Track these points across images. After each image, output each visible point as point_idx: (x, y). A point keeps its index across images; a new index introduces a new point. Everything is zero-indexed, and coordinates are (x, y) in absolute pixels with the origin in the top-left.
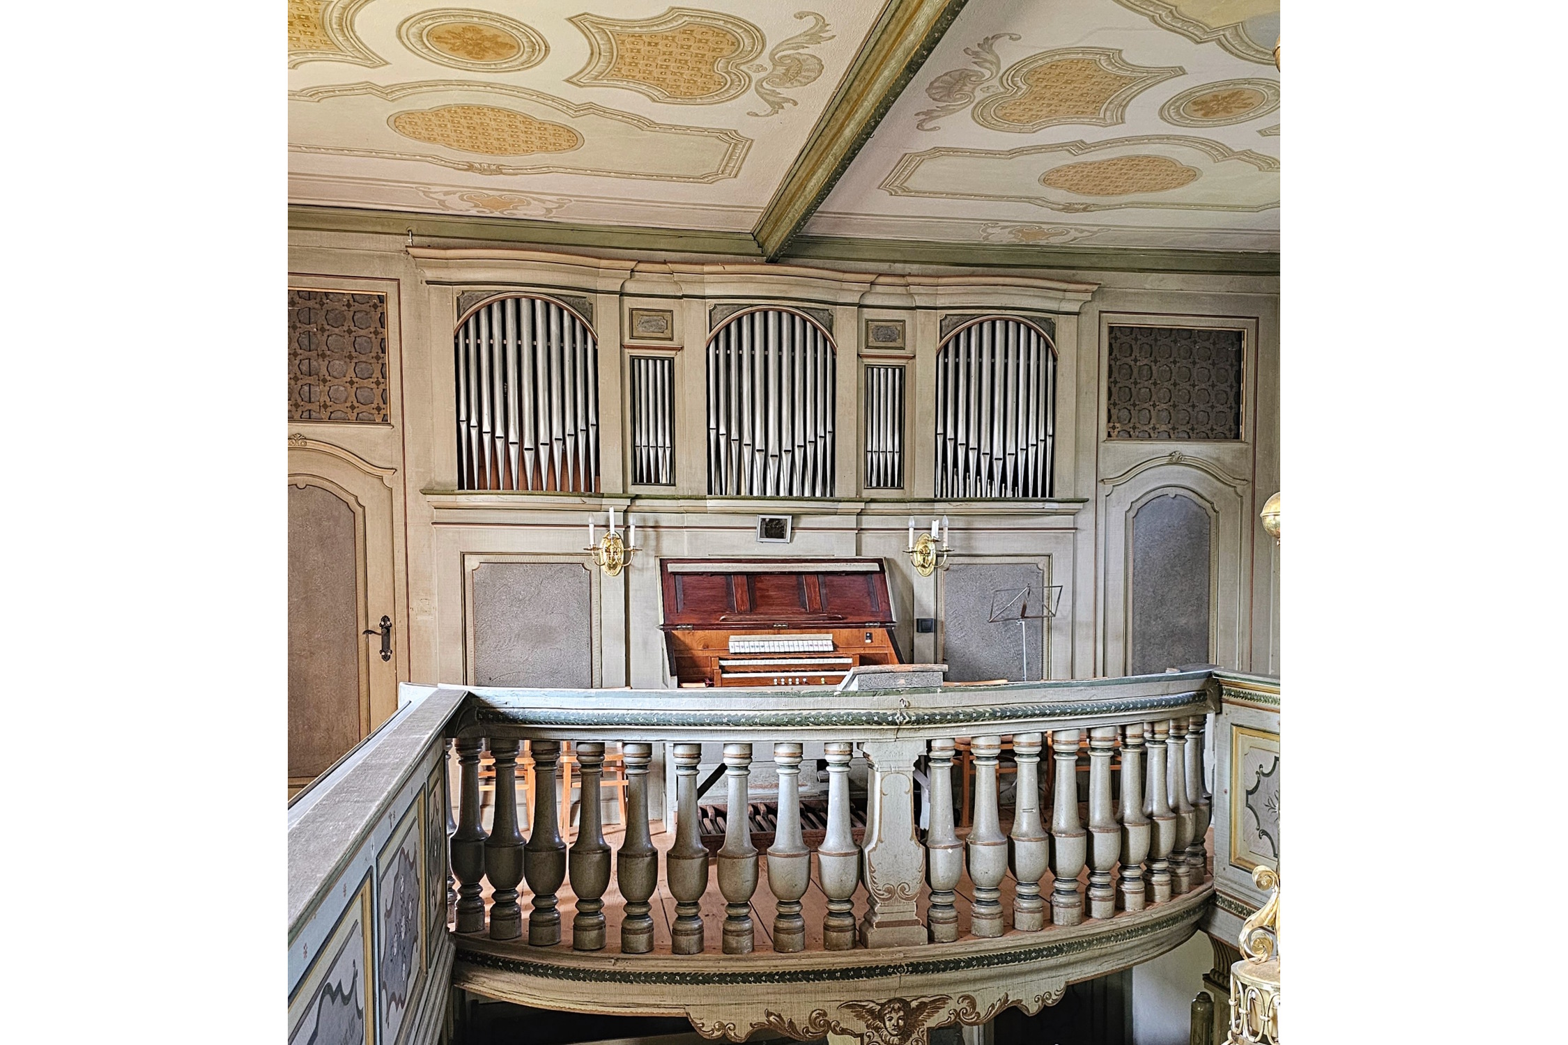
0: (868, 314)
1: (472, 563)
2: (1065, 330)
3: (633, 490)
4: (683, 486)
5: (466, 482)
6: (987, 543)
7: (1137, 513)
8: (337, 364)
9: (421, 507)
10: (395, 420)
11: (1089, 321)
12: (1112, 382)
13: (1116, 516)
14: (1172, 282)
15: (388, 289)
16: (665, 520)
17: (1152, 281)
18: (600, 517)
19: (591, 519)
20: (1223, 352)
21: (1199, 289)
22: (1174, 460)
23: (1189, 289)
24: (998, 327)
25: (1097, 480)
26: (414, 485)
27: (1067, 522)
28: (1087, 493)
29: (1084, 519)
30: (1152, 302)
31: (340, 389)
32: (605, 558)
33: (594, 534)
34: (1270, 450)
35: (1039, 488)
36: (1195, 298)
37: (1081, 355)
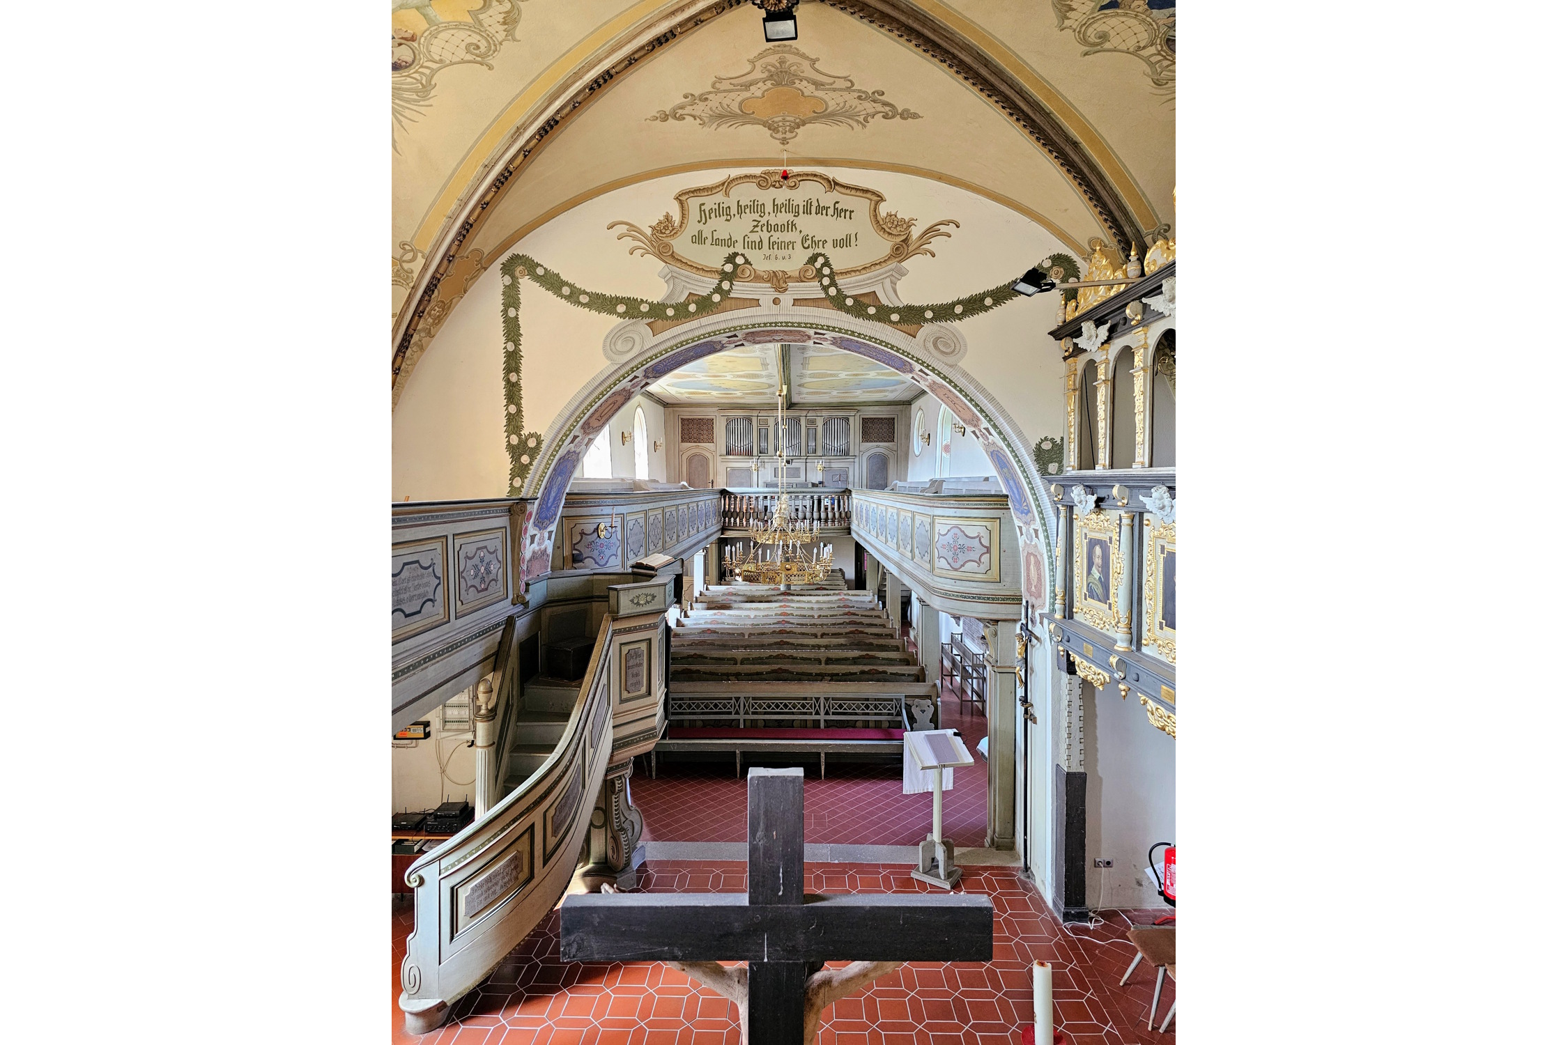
0: (808, 418)
1: (728, 469)
2: (851, 419)
3: (759, 455)
4: (769, 454)
5: (728, 453)
6: (833, 465)
7: (870, 458)
8: (705, 432)
9: (719, 459)
10: (715, 442)
11: (857, 418)
12: (863, 430)
13: (865, 459)
14: (876, 408)
15: (714, 417)
16: (766, 461)
17: (871, 408)
18: (752, 460)
20: (891, 422)
21: (883, 409)
22: (878, 447)
23: (880, 409)
24: (836, 419)
25: (860, 451)
26: (718, 454)
27: (853, 460)
28: (857, 454)
29: (857, 460)
30: (871, 412)
31: (705, 436)
32: (753, 468)
33: (751, 463)
34: (901, 444)
35: (846, 453)
36: (882, 411)
37: (855, 425)
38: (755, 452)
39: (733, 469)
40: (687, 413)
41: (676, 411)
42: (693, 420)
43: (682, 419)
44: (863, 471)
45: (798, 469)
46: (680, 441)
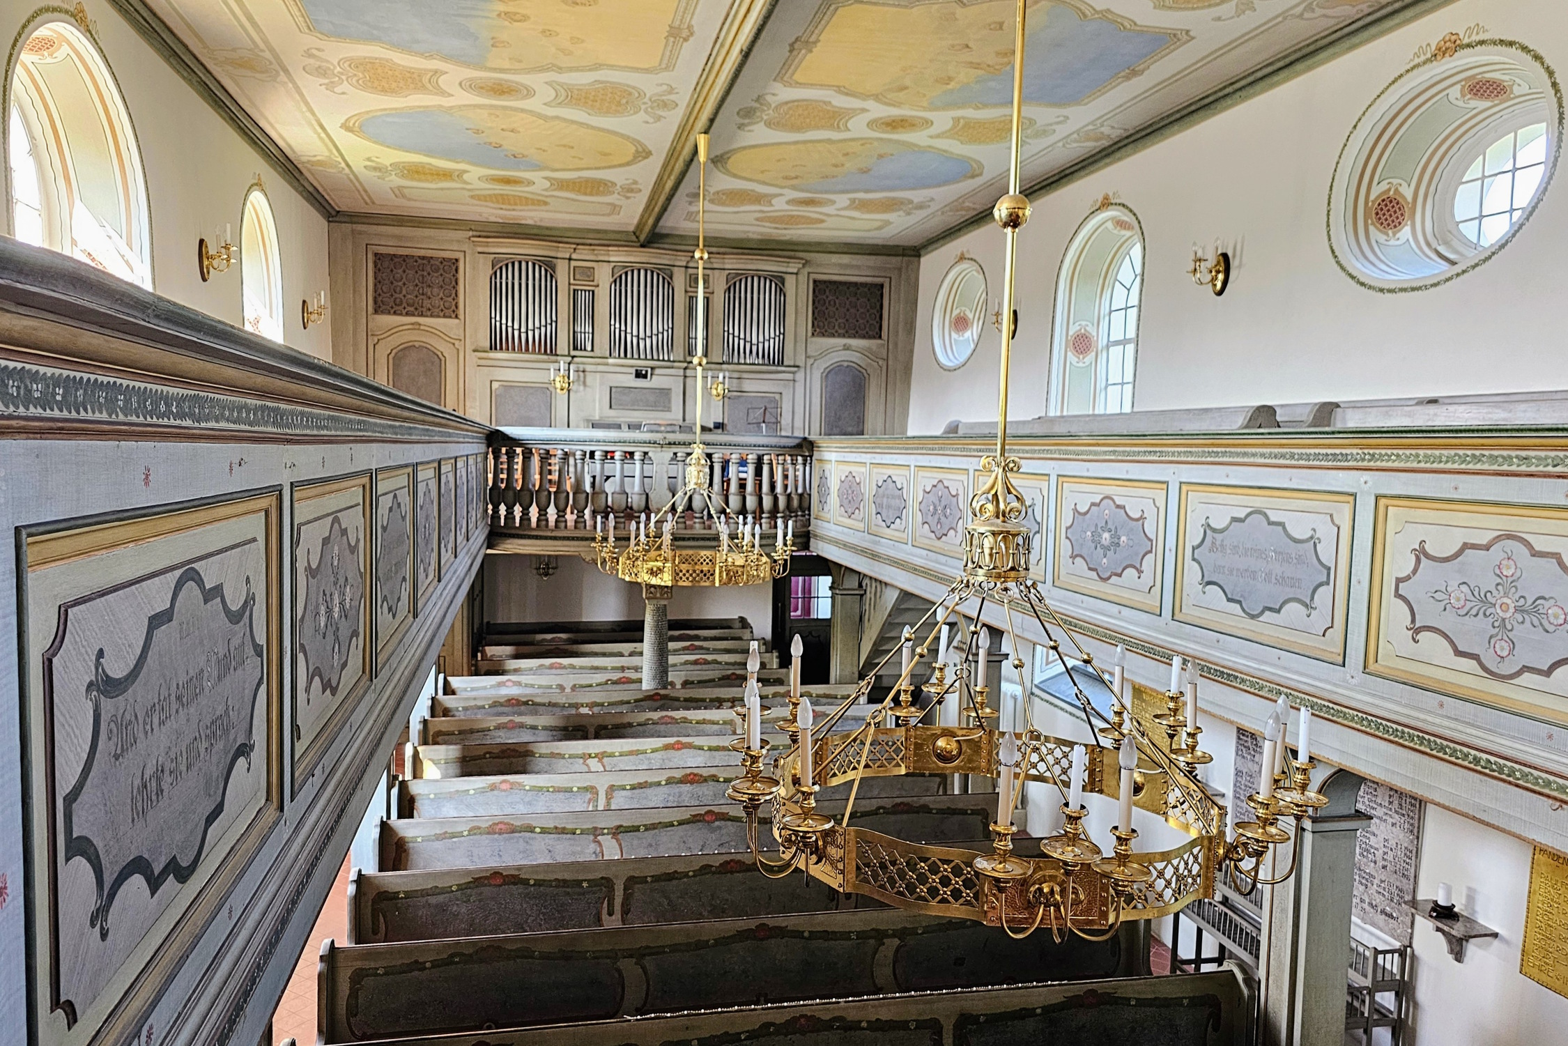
0: (690, 271)
1: (495, 385)
2: (790, 282)
3: (573, 353)
4: (597, 352)
5: (493, 347)
6: (748, 386)
7: (828, 374)
8: (436, 290)
9: (472, 358)
10: (461, 316)
11: (803, 278)
12: (815, 307)
13: (817, 374)
14: (845, 259)
15: (461, 256)
16: (588, 368)
17: (835, 259)
18: (556, 365)
19: (552, 366)
20: (873, 294)
21: (859, 263)
22: (846, 348)
23: (854, 263)
24: (756, 279)
25: (807, 357)
26: (469, 348)
27: (790, 376)
28: (801, 364)
29: (800, 376)
30: (836, 268)
31: (436, 302)
32: (558, 385)
33: (553, 373)
34: (896, 344)
35: (776, 360)
36: (858, 267)
37: (798, 295)
38: (563, 345)
39: (508, 387)
40: (389, 240)
41: (360, 233)
42: (405, 258)
43: (376, 254)
44: (814, 400)
45: (665, 393)
46: (370, 309)
